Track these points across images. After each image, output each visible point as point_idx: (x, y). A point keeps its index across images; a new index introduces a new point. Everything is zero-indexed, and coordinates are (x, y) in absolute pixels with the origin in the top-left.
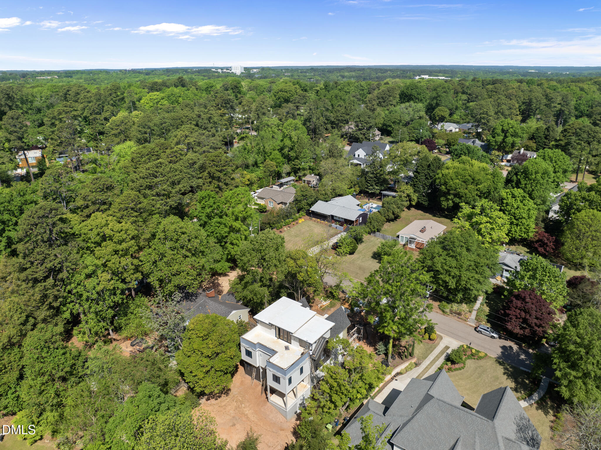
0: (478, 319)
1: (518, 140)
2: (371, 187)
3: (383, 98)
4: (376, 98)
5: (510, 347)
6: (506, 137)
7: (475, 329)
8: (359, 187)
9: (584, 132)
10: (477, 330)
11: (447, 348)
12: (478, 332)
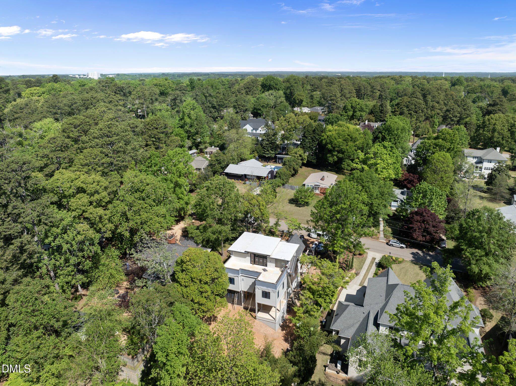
0: (385, 236)
1: (363, 114)
2: (267, 152)
3: (248, 88)
4: (243, 88)
5: (417, 253)
6: (354, 112)
7: (387, 244)
8: (258, 153)
9: (412, 104)
10: (389, 244)
11: (374, 259)
12: (390, 245)
